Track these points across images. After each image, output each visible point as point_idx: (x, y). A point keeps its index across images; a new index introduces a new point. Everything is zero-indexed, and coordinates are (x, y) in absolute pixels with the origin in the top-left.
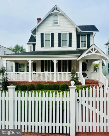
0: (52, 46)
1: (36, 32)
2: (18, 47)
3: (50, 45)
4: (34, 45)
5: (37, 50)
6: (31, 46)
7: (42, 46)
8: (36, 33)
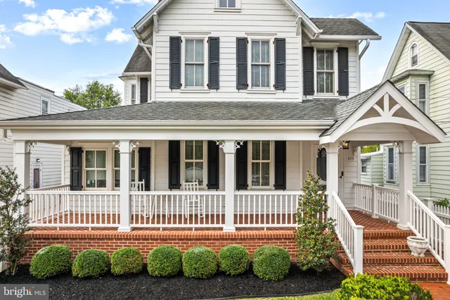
0: (214, 83)
1: (154, 34)
2: (98, 88)
3: (206, 81)
4: (145, 81)
5: (153, 100)
6: (133, 86)
7: (175, 83)
8: (151, 35)
